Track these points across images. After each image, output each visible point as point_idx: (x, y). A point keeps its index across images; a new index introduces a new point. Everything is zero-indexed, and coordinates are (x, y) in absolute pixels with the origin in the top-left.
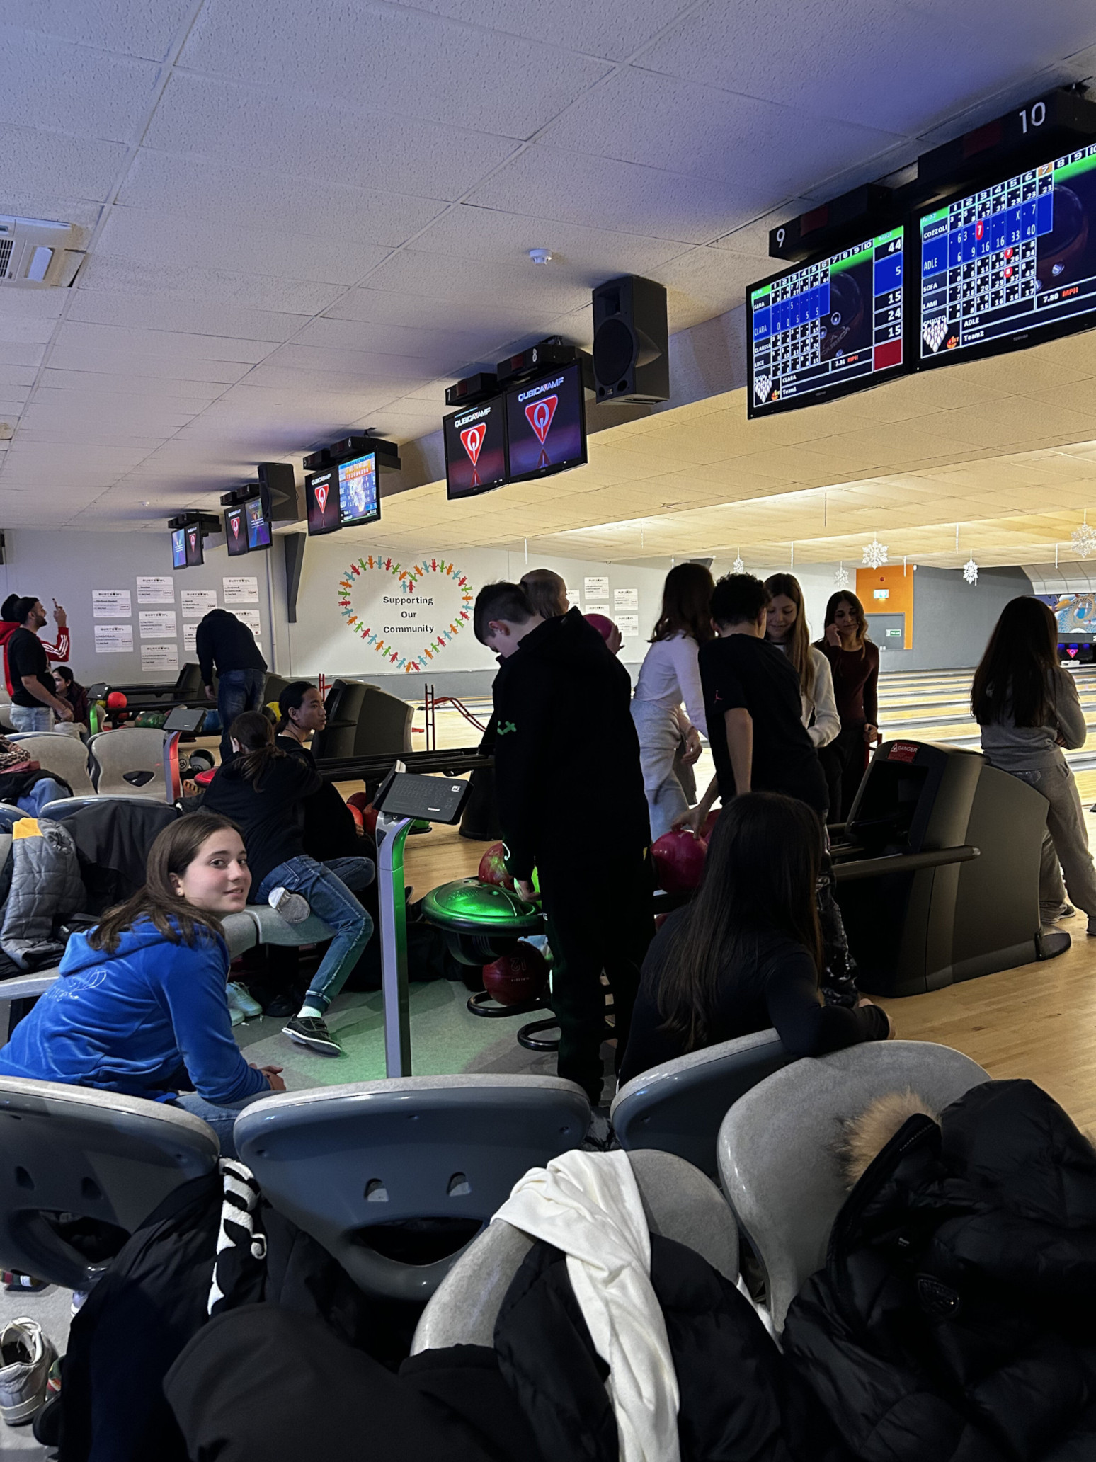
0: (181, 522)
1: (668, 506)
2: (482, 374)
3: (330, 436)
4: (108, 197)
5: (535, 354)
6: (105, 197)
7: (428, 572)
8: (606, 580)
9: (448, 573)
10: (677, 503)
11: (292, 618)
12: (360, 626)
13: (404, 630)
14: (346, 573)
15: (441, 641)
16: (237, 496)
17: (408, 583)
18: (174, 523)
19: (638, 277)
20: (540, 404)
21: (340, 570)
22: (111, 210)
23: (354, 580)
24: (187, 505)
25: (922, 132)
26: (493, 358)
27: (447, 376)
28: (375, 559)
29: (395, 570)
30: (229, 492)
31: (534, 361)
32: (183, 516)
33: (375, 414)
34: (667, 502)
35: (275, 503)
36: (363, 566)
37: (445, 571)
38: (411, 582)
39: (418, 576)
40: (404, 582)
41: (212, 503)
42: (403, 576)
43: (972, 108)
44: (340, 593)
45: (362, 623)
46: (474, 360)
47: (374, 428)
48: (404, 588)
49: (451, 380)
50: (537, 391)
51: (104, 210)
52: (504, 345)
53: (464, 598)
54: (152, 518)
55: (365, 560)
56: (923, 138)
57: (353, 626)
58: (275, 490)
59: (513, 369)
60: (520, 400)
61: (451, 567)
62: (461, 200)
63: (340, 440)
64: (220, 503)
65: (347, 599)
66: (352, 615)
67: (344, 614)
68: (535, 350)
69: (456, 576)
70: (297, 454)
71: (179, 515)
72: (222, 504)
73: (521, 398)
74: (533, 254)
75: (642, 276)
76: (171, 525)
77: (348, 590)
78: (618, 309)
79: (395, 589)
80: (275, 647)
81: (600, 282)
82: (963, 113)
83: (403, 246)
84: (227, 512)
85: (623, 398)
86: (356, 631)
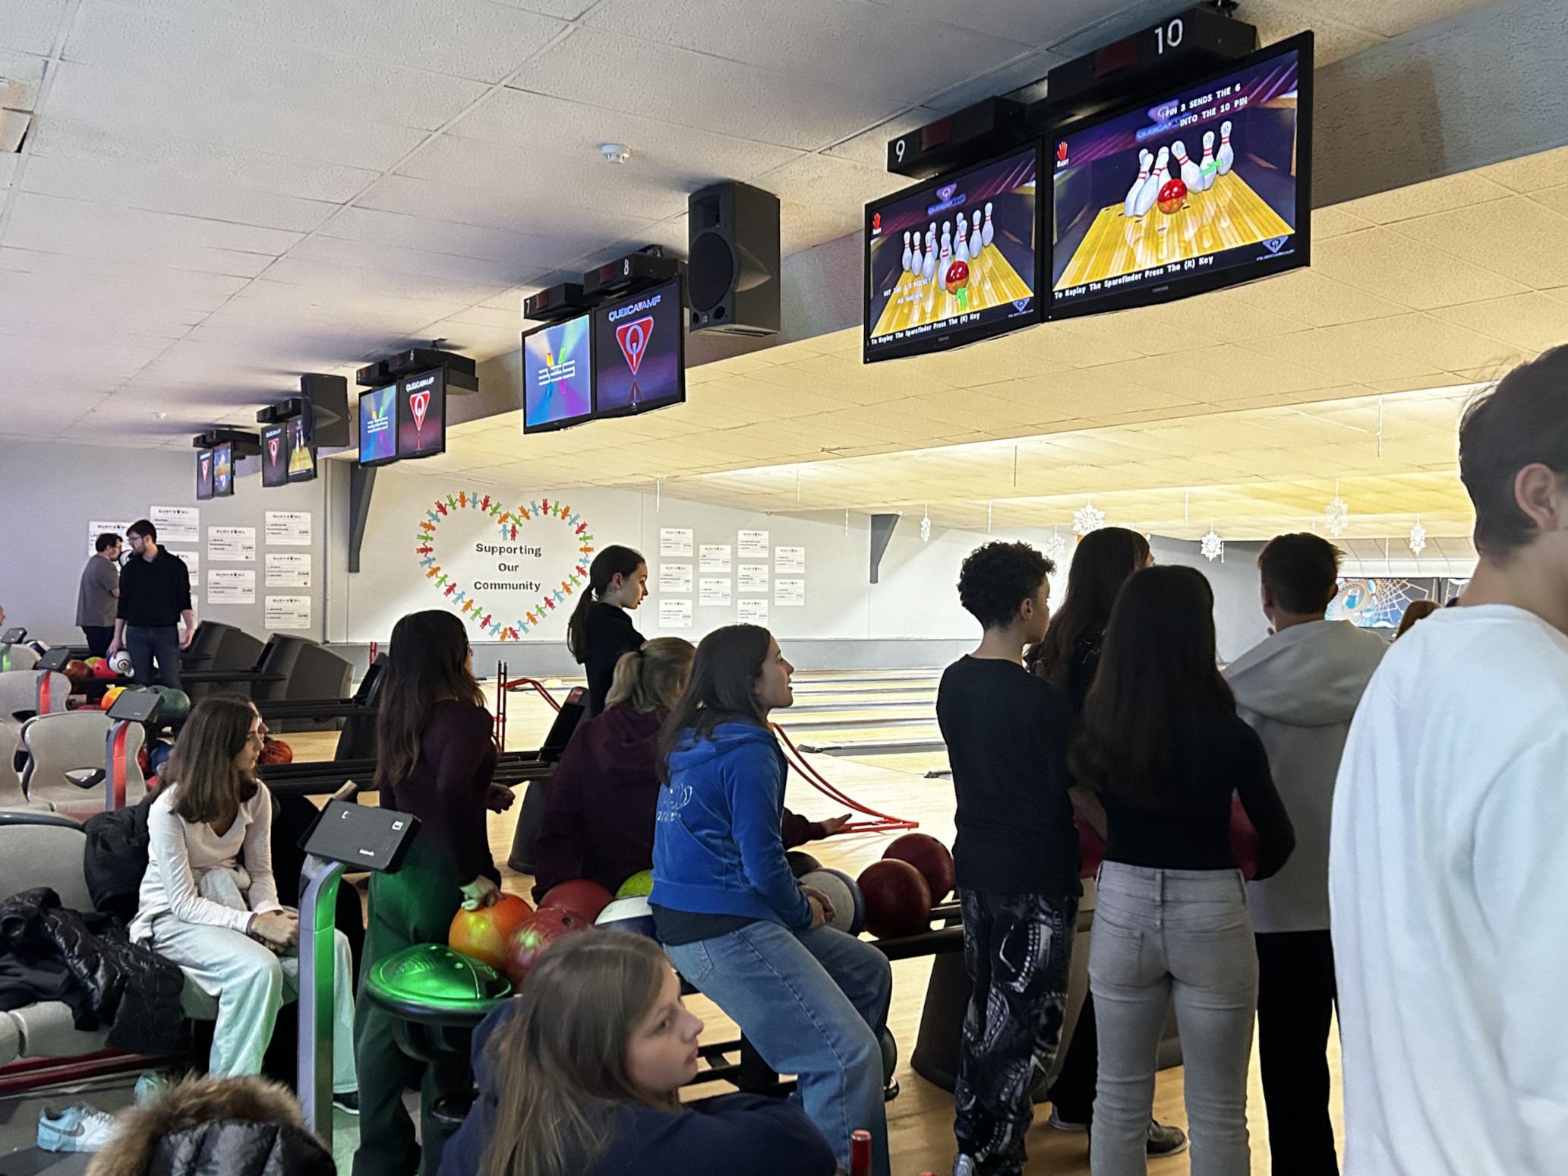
0: (209, 440)
1: (829, 451)
2: (567, 285)
3: (390, 346)
4: (51, 51)
5: (627, 266)
6: (48, 51)
7: (537, 514)
8: (765, 534)
9: (563, 518)
10: (839, 448)
11: (354, 566)
12: (443, 579)
13: (501, 586)
14: (429, 513)
15: (549, 603)
16: (277, 413)
17: (509, 528)
18: (201, 440)
19: (742, 183)
20: (634, 326)
21: (421, 510)
22: (57, 67)
23: (439, 521)
24: (217, 420)
25: (1051, 43)
26: (579, 265)
27: (527, 284)
28: (469, 496)
29: (494, 511)
30: (267, 406)
31: (626, 273)
32: (212, 433)
33: (443, 322)
34: (827, 447)
35: (321, 424)
36: (453, 504)
37: (560, 514)
38: (514, 527)
39: (523, 520)
40: (505, 526)
41: (247, 418)
42: (503, 519)
43: (1105, 20)
44: (420, 537)
45: (446, 576)
46: (557, 267)
47: (444, 340)
48: (505, 534)
49: (532, 288)
50: (631, 310)
51: (49, 65)
52: (591, 251)
53: (581, 550)
54: (173, 433)
55: (456, 496)
56: (1053, 49)
57: (435, 580)
58: (321, 408)
59: (601, 281)
60: (612, 320)
61: (567, 510)
62: (504, 82)
63: (401, 351)
64: (255, 419)
65: (429, 544)
66: (434, 565)
67: (423, 563)
68: (626, 261)
69: (573, 521)
70: (350, 364)
71: (206, 431)
72: (258, 421)
73: (613, 316)
74: (606, 149)
75: (747, 183)
76: (197, 442)
77: (430, 533)
78: (718, 220)
79: (494, 535)
80: (329, 603)
81: (698, 187)
82: (1096, 26)
83: (443, 130)
84: (264, 431)
85: (722, 328)
86: (438, 585)
